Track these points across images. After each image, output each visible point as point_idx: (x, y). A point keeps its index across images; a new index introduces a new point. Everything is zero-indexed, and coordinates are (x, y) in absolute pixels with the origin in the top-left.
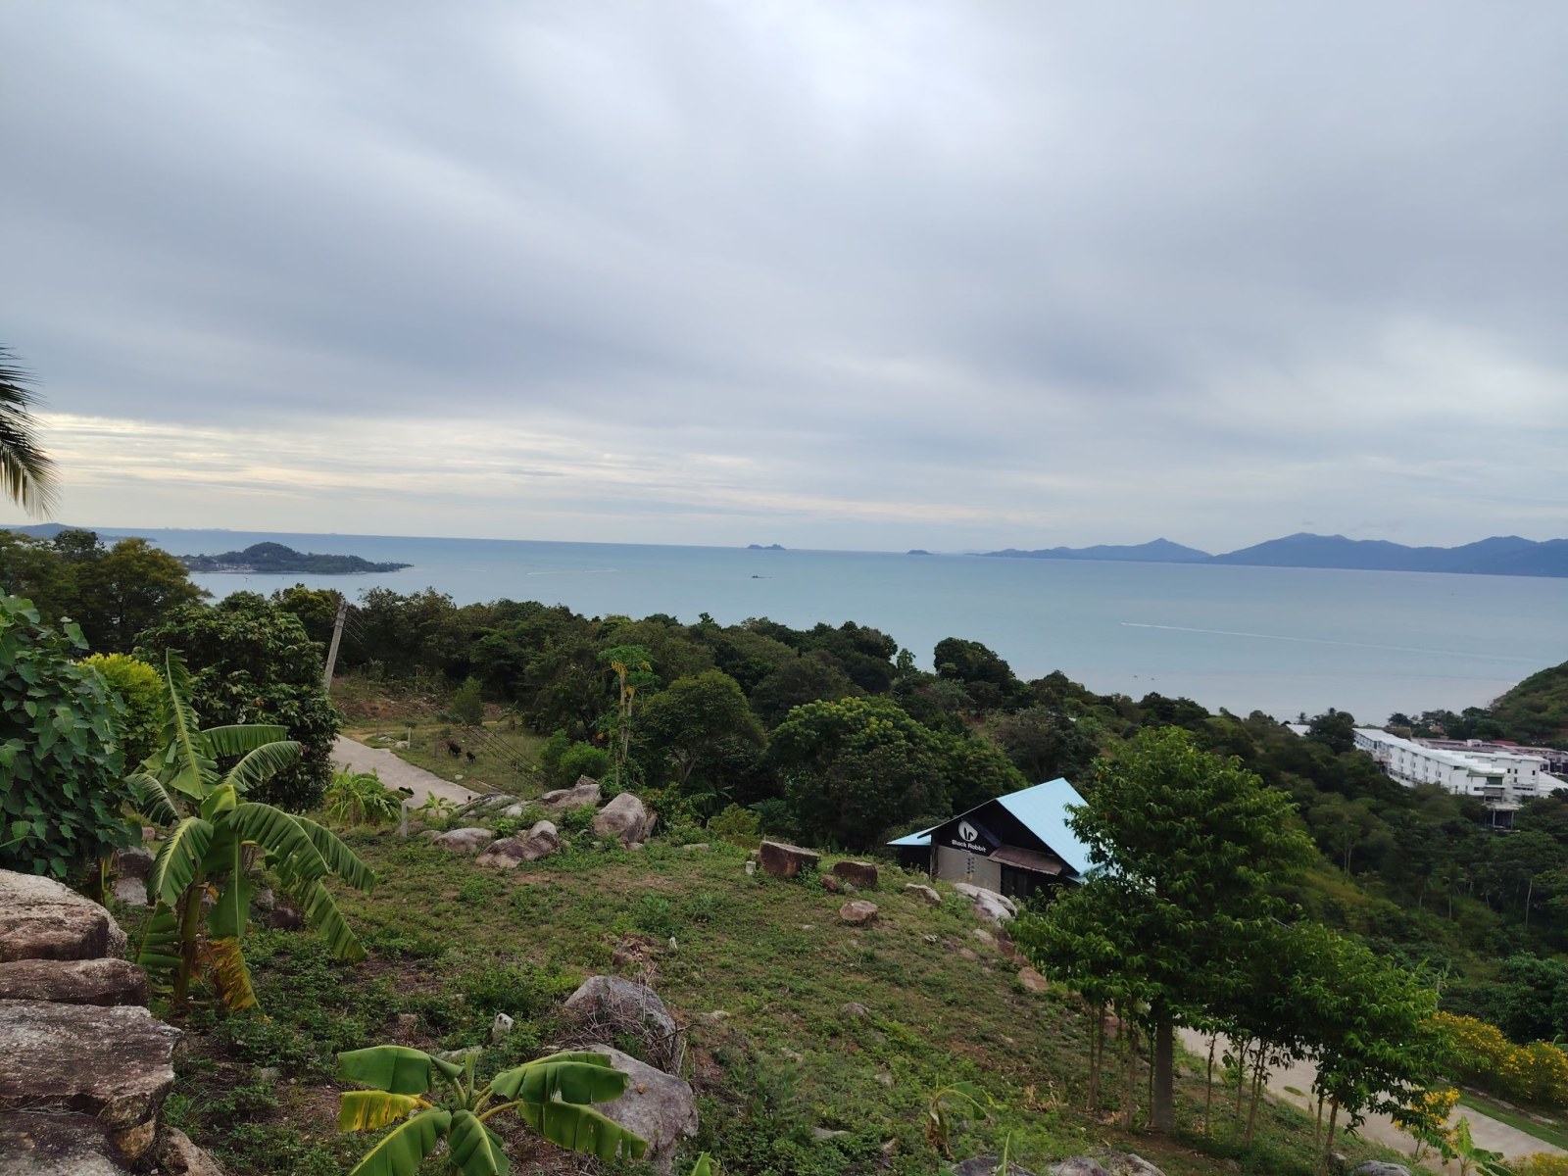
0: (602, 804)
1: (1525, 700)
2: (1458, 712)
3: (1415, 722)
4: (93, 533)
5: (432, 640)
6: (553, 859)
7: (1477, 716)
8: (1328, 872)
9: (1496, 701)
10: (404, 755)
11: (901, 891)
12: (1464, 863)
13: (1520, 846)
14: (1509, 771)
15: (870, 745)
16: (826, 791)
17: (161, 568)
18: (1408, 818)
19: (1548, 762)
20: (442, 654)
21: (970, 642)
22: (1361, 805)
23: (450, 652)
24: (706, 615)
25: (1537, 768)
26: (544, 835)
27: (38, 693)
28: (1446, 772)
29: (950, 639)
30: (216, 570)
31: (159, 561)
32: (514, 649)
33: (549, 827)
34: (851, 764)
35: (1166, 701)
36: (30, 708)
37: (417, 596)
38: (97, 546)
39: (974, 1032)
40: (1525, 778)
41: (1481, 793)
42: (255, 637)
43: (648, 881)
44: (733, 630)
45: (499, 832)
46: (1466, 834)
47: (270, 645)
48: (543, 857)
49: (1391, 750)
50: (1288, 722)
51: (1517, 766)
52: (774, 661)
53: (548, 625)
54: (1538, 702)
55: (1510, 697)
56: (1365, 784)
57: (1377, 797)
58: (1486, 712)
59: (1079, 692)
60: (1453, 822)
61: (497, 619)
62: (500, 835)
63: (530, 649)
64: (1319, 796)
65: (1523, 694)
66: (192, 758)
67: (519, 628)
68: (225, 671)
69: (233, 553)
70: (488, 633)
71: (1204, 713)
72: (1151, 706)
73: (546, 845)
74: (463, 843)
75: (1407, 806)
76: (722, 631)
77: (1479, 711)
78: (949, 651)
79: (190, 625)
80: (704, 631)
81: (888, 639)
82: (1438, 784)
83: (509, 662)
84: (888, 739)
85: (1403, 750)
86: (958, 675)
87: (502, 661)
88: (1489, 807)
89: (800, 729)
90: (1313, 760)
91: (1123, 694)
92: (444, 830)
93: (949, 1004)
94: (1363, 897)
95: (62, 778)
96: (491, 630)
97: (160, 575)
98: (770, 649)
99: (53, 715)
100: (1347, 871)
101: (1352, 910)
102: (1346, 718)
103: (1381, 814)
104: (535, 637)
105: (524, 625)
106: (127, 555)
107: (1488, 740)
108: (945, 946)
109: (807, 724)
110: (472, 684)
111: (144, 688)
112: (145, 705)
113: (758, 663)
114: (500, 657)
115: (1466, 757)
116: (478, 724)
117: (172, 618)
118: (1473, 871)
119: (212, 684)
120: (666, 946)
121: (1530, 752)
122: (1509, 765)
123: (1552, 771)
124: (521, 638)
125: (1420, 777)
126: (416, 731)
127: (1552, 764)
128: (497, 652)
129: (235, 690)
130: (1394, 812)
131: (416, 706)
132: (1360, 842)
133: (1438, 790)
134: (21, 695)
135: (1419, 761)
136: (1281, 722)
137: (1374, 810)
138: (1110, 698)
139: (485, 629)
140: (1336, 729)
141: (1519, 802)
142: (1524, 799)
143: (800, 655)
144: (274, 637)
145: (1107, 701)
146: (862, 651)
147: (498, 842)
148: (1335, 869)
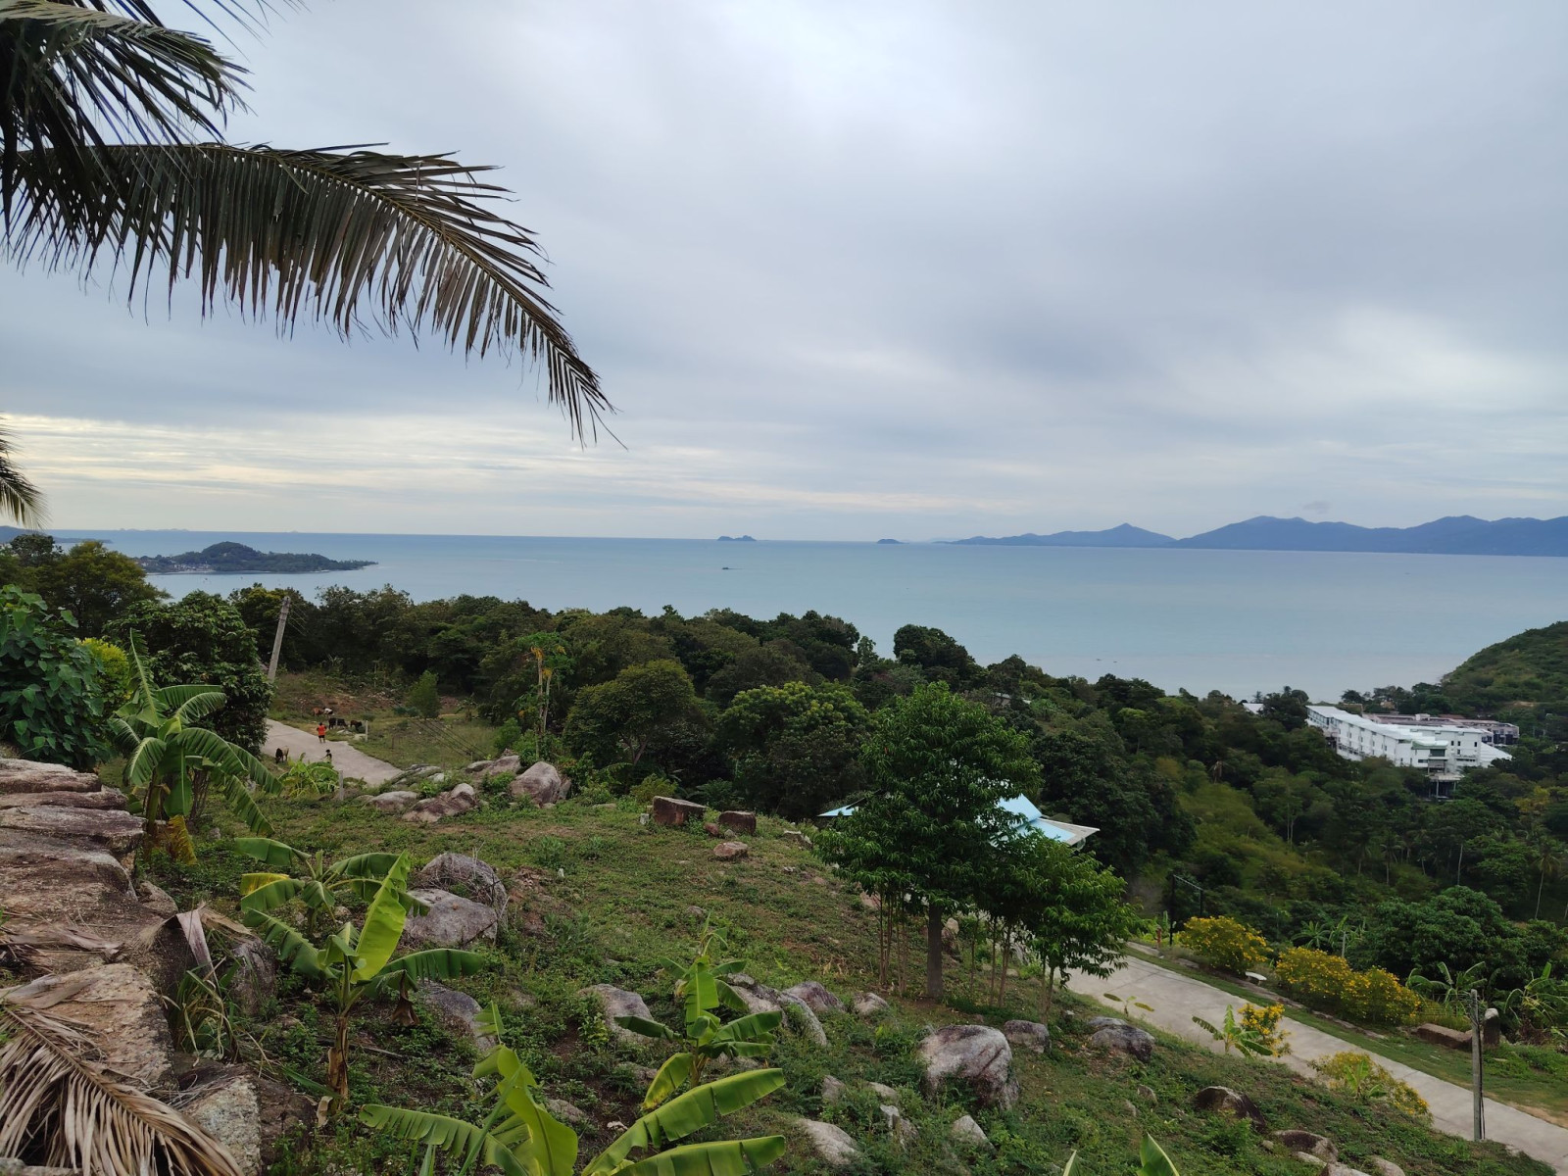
0: (520, 772)
1: (1472, 675)
2: (1408, 688)
3: (1367, 699)
4: (50, 537)
5: (389, 636)
6: (470, 815)
7: (1427, 692)
8: (1270, 842)
9: (1446, 676)
10: (362, 747)
11: (779, 836)
12: (1400, 831)
13: (1454, 814)
14: (1453, 743)
15: (810, 727)
16: (769, 770)
17: (119, 570)
18: (1349, 789)
19: (1491, 734)
20: (400, 650)
21: (929, 628)
22: (1303, 779)
23: (407, 648)
24: (670, 607)
25: (1478, 739)
26: (463, 795)
27: (48, 656)
28: (1391, 745)
29: (909, 626)
30: (175, 571)
31: (114, 562)
32: (472, 643)
33: (466, 788)
34: (792, 745)
35: (1121, 683)
36: (42, 665)
37: (374, 593)
38: (54, 550)
39: (806, 935)
40: (1467, 750)
41: (1425, 765)
42: (201, 625)
43: (552, 830)
44: (697, 621)
45: (423, 793)
46: (1403, 803)
47: (214, 631)
48: (461, 814)
49: (1340, 726)
50: (1245, 701)
51: (1460, 738)
52: (736, 651)
53: (505, 620)
54: (1484, 676)
55: (1459, 673)
56: (1309, 758)
57: (1320, 769)
58: (1435, 687)
59: (1036, 675)
60: (1392, 793)
61: (456, 615)
62: (424, 796)
63: (487, 643)
64: (1264, 770)
65: (1472, 669)
66: (151, 700)
67: (476, 622)
68: (177, 653)
69: (192, 553)
70: (446, 629)
71: (1160, 693)
72: (1107, 688)
73: (464, 804)
74: (392, 803)
75: (1348, 777)
76: (685, 623)
77: (1428, 686)
78: (908, 638)
79: (149, 617)
80: (668, 624)
81: (850, 628)
82: (1384, 757)
83: (467, 656)
84: (828, 720)
85: (1351, 725)
86: (916, 661)
87: (460, 655)
88: (1432, 778)
89: (745, 713)
90: (1259, 736)
91: (1079, 676)
92: (375, 795)
93: (791, 916)
94: (1304, 866)
95: (64, 712)
96: (449, 625)
97: (118, 577)
98: (731, 640)
99: (58, 669)
100: (1290, 841)
101: (1292, 878)
102: (1301, 696)
103: (1324, 787)
104: (491, 631)
105: (481, 620)
106: (85, 558)
107: (1437, 715)
108: (802, 875)
109: (752, 708)
110: (428, 677)
111: (113, 663)
112: (115, 676)
113: (719, 654)
114: (457, 651)
115: (1411, 731)
116: (435, 716)
117: (133, 611)
118: (1410, 838)
119: (167, 663)
120: (554, 876)
121: (1475, 725)
122: (1452, 737)
123: (1495, 742)
124: (480, 632)
125: (1367, 751)
126: (374, 724)
127: (1495, 736)
128: (454, 646)
129: (185, 667)
130: (1337, 784)
131: (375, 701)
132: (1301, 813)
133: (1384, 762)
134: (36, 657)
135: (1367, 735)
136: (1238, 701)
137: (1319, 783)
138: (1066, 680)
139: (443, 624)
140: (1289, 707)
141: (1462, 773)
142: (1466, 770)
143: (761, 644)
144: (218, 626)
145: (1063, 683)
146: (824, 640)
147: (422, 801)
148: (1278, 839)
